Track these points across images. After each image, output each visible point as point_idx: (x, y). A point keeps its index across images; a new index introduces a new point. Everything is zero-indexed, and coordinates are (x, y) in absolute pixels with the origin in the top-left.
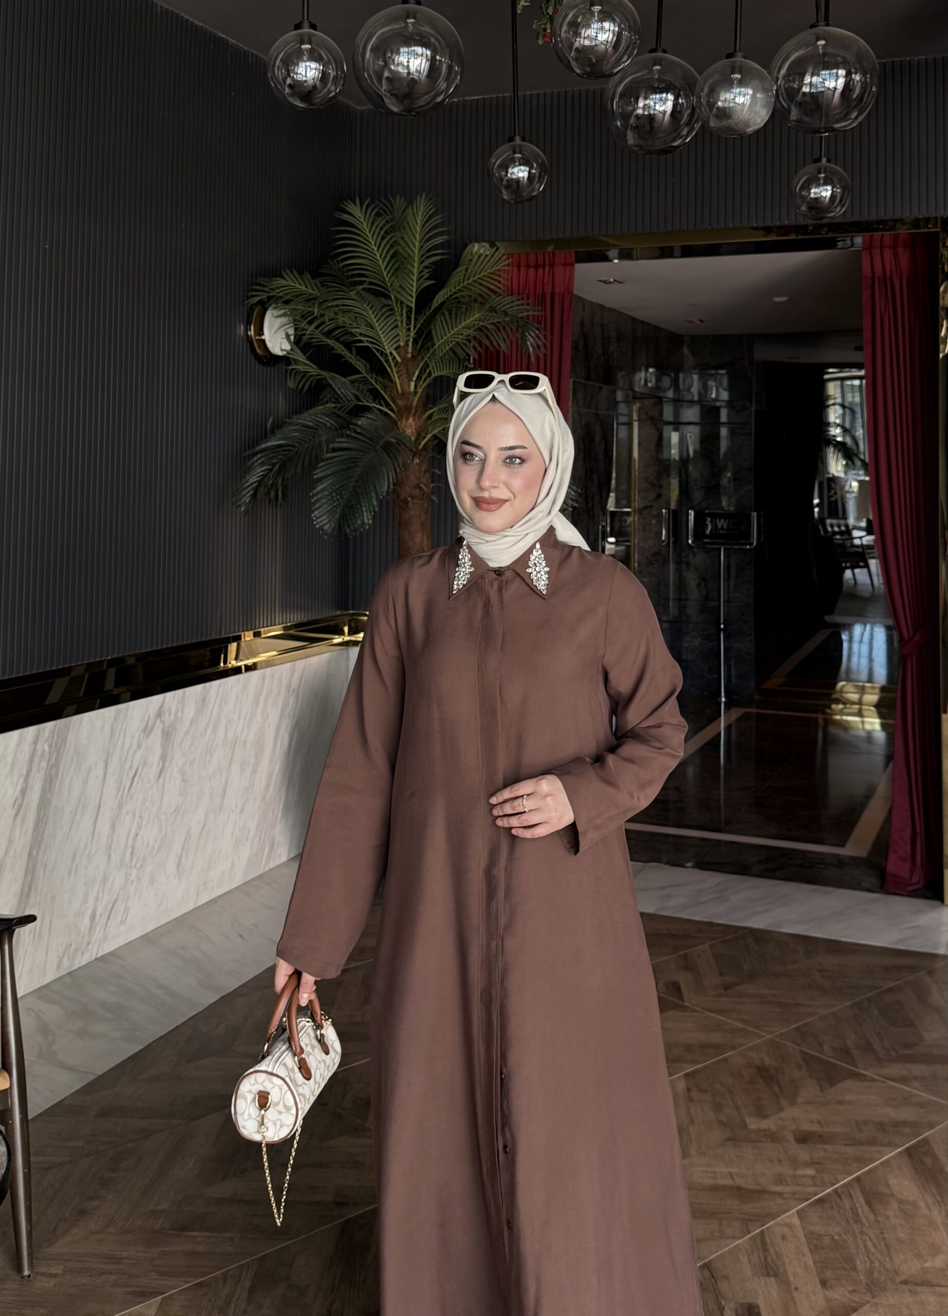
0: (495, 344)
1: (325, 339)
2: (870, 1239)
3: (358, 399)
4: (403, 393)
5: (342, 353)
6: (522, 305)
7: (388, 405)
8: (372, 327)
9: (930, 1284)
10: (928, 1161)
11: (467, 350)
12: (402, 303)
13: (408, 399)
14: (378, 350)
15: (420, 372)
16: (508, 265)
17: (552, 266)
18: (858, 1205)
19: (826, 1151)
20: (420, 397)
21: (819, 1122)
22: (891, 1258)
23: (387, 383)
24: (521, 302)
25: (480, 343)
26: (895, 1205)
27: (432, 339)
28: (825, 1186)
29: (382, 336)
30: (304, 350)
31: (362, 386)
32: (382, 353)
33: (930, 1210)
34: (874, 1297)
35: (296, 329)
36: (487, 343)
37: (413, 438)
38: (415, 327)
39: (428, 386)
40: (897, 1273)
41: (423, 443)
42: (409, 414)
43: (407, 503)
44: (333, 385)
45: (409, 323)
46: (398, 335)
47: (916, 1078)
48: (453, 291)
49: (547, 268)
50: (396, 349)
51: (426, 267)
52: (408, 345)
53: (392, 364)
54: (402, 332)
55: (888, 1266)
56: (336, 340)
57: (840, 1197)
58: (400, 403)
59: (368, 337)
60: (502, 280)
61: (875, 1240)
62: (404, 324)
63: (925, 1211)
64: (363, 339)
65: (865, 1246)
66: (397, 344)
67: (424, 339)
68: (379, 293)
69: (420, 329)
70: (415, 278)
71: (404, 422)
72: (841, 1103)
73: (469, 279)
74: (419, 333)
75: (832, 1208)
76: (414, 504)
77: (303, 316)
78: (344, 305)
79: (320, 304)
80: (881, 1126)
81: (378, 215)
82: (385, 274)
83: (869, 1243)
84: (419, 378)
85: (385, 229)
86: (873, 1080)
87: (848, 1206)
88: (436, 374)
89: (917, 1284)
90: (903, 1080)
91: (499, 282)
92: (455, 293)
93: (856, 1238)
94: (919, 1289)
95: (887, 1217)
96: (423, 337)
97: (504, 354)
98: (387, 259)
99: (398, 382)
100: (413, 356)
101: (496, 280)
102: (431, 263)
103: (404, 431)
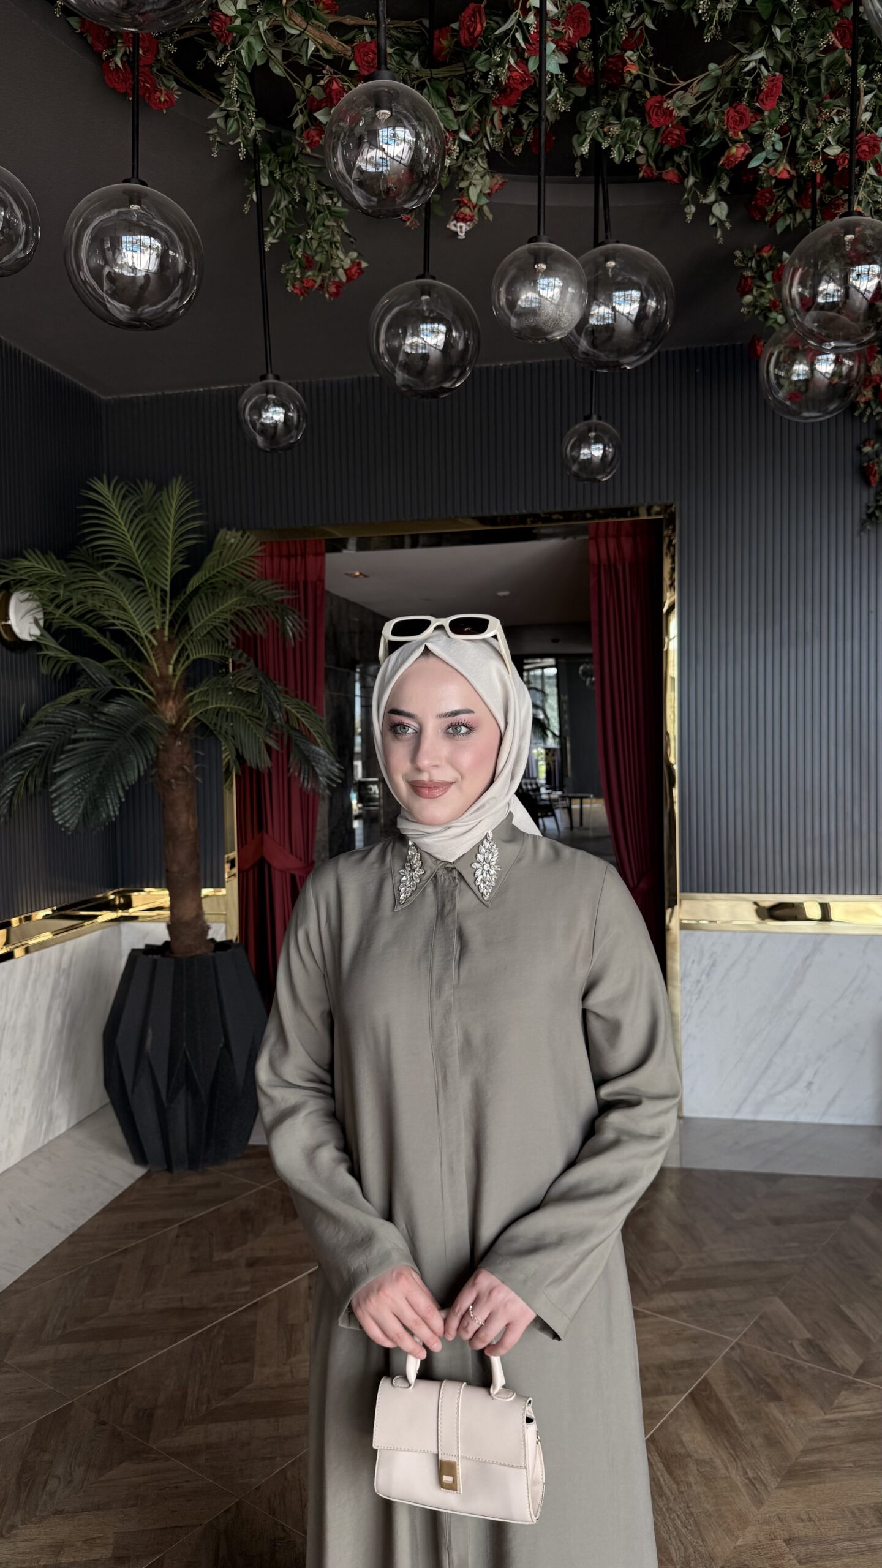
0: (252, 628)
1: (76, 623)
3: (114, 683)
4: (161, 676)
5: (95, 637)
6: (276, 589)
7: (146, 689)
8: (125, 610)
11: (224, 634)
12: (156, 586)
13: (167, 682)
14: (132, 633)
15: (179, 656)
16: (261, 551)
17: (304, 555)
20: (179, 680)
23: (145, 667)
24: (276, 586)
25: (237, 628)
27: (189, 624)
29: (136, 619)
30: (56, 635)
31: (118, 671)
32: (137, 637)
35: (45, 614)
36: (246, 629)
37: (173, 722)
38: (170, 611)
39: (187, 668)
41: (184, 725)
42: (169, 697)
43: (170, 784)
44: (87, 670)
45: (163, 605)
46: (153, 618)
48: (208, 576)
50: (151, 631)
51: (179, 552)
52: (163, 629)
53: (149, 647)
54: (157, 615)
56: (90, 624)
58: (159, 686)
59: (122, 620)
60: (256, 567)
62: (159, 606)
64: (116, 622)
66: (152, 627)
67: (180, 623)
68: (129, 573)
69: (175, 612)
70: (169, 561)
71: (163, 705)
73: (223, 564)
74: (175, 617)
76: (177, 785)
77: (50, 599)
78: (93, 587)
79: (68, 587)
81: (124, 497)
82: (137, 556)
84: (177, 661)
88: (195, 657)
91: (253, 568)
92: (210, 578)
96: (179, 621)
97: (261, 636)
98: (139, 541)
99: (155, 665)
100: (170, 640)
101: (250, 566)
102: (185, 548)
103: (164, 714)
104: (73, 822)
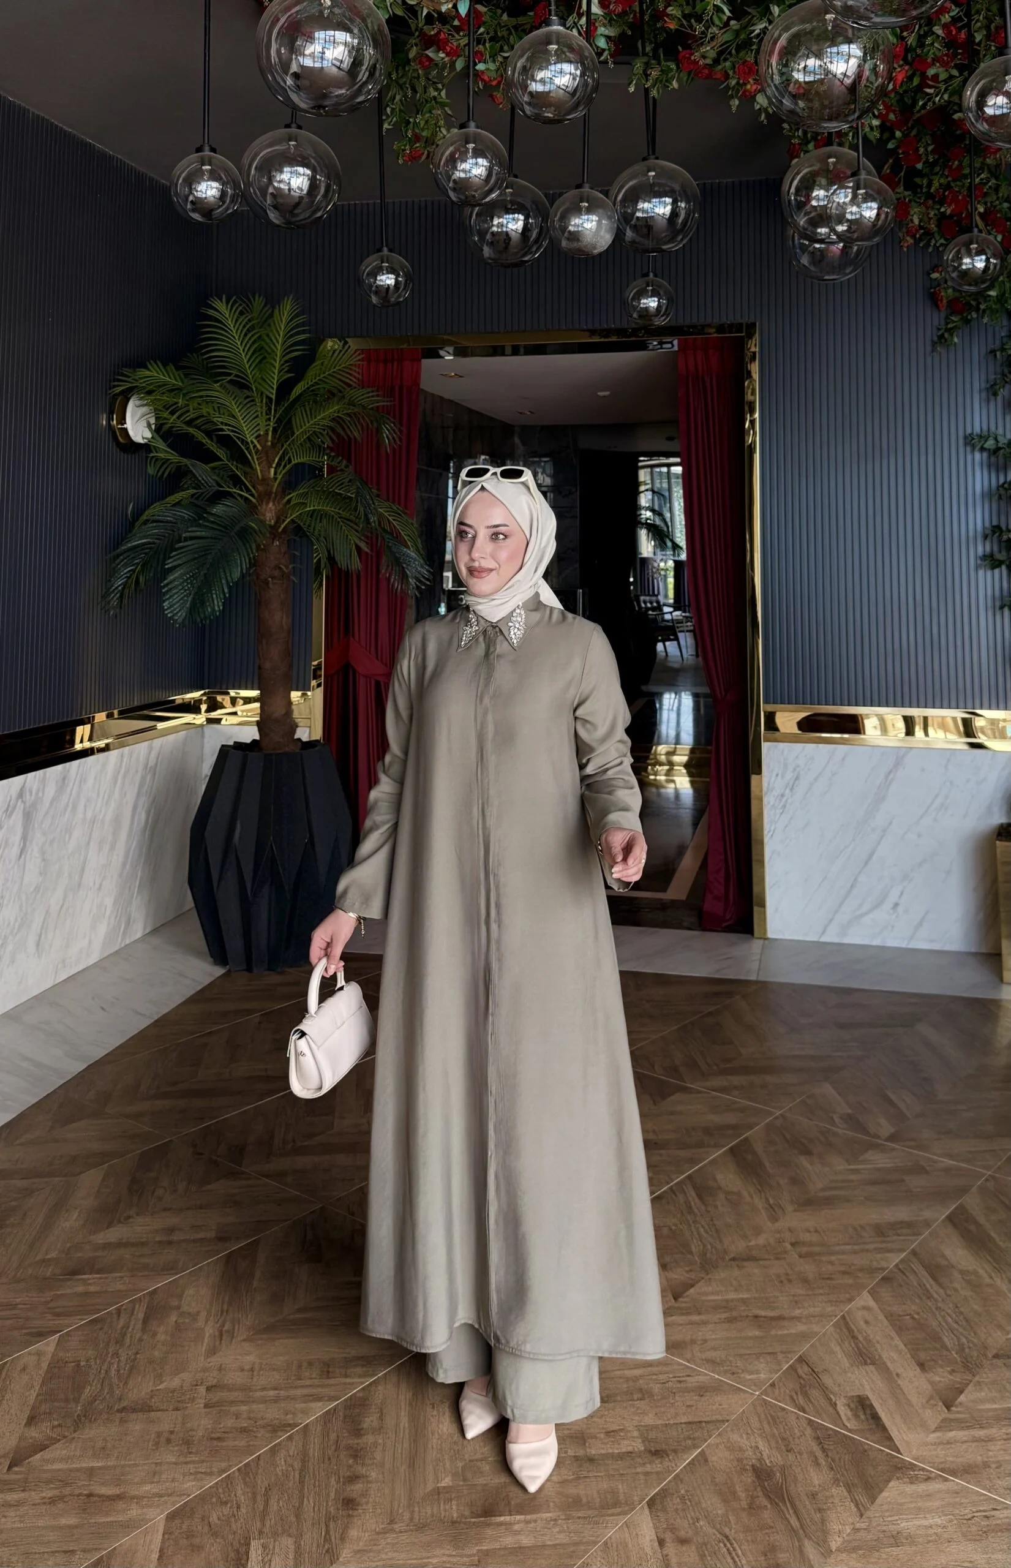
0: (349, 433)
1: (185, 427)
2: (703, 1227)
3: (219, 485)
4: (263, 479)
5: (204, 441)
6: (372, 396)
7: (248, 490)
8: (234, 417)
9: (755, 1259)
10: (749, 1157)
11: (322, 439)
12: (262, 393)
13: (268, 485)
14: (238, 438)
15: (280, 460)
16: (361, 362)
17: (400, 361)
18: (691, 1199)
19: (661, 1155)
20: (280, 483)
21: (654, 1131)
22: (721, 1241)
23: (248, 470)
24: (371, 394)
25: (335, 432)
26: (722, 1196)
27: (291, 428)
28: (661, 1185)
29: (244, 426)
30: (164, 437)
31: (223, 473)
32: (243, 441)
33: (752, 1198)
34: (707, 1274)
35: (157, 418)
36: (342, 433)
37: (273, 522)
38: (274, 417)
39: (287, 472)
40: (726, 1252)
41: (282, 526)
42: (270, 498)
43: (267, 583)
44: (194, 472)
45: (268, 412)
46: (258, 424)
47: (736, 1088)
48: (310, 383)
49: (395, 363)
50: (256, 438)
51: (287, 362)
52: (268, 434)
53: (253, 451)
54: (262, 421)
55: (719, 1247)
56: (198, 428)
57: (674, 1193)
58: (260, 488)
59: (230, 425)
60: (355, 374)
61: (707, 1227)
62: (264, 414)
63: (748, 1199)
64: (225, 428)
65: (699, 1234)
66: (258, 433)
67: (284, 428)
68: (241, 384)
69: (279, 419)
70: (275, 371)
71: (264, 506)
72: (672, 1113)
73: (324, 373)
74: (279, 421)
75: (668, 1203)
76: (274, 584)
77: (164, 407)
78: (208, 396)
79: (184, 395)
80: (707, 1131)
81: (241, 313)
82: (247, 366)
83: (702, 1230)
84: (278, 464)
85: (248, 327)
86: (699, 1092)
87: (682, 1201)
88: (295, 461)
89: (743, 1260)
90: (723, 1090)
91: (350, 374)
92: (313, 385)
93: (690, 1226)
94: (745, 1264)
95: (716, 1207)
96: (282, 427)
97: (355, 439)
98: (250, 353)
99: (258, 468)
100: (272, 443)
102: (291, 359)
103: (264, 515)
104: (180, 616)
